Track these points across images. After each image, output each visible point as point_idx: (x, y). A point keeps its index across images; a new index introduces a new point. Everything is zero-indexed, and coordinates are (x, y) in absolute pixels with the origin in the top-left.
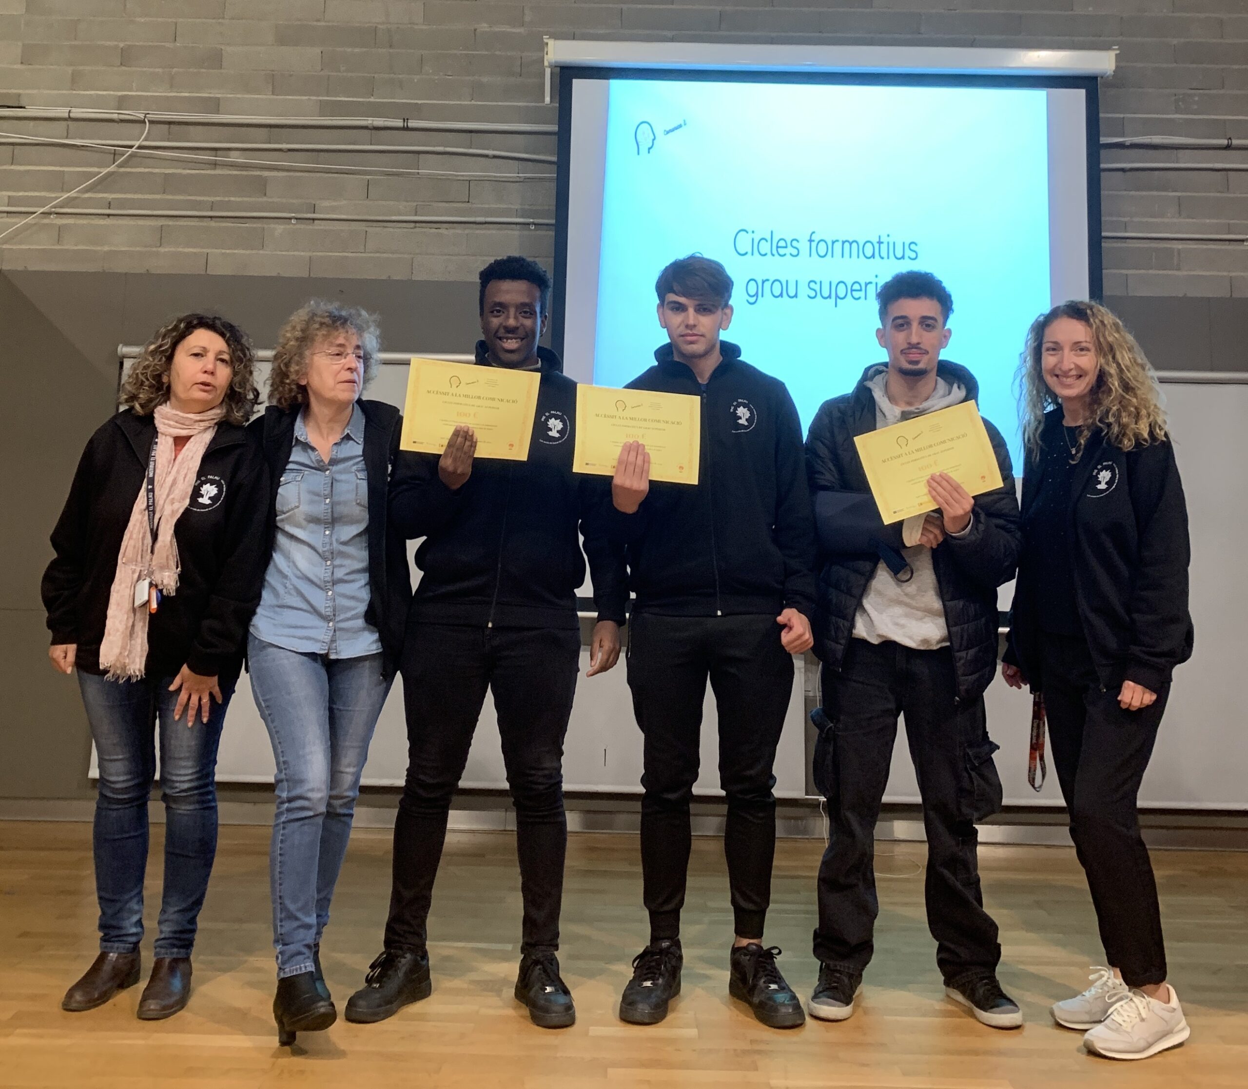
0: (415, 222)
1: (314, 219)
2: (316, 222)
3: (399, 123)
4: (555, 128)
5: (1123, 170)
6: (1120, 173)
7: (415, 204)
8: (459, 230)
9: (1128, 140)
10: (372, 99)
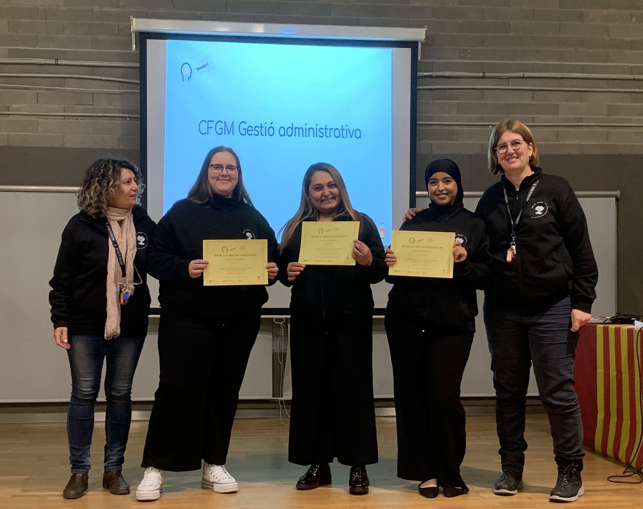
0: (64, 116)
1: (9, 115)
3: (53, 62)
4: (138, 65)
5: (431, 89)
6: (430, 91)
7: (64, 106)
8: (88, 120)
9: (434, 74)
10: (37, 48)
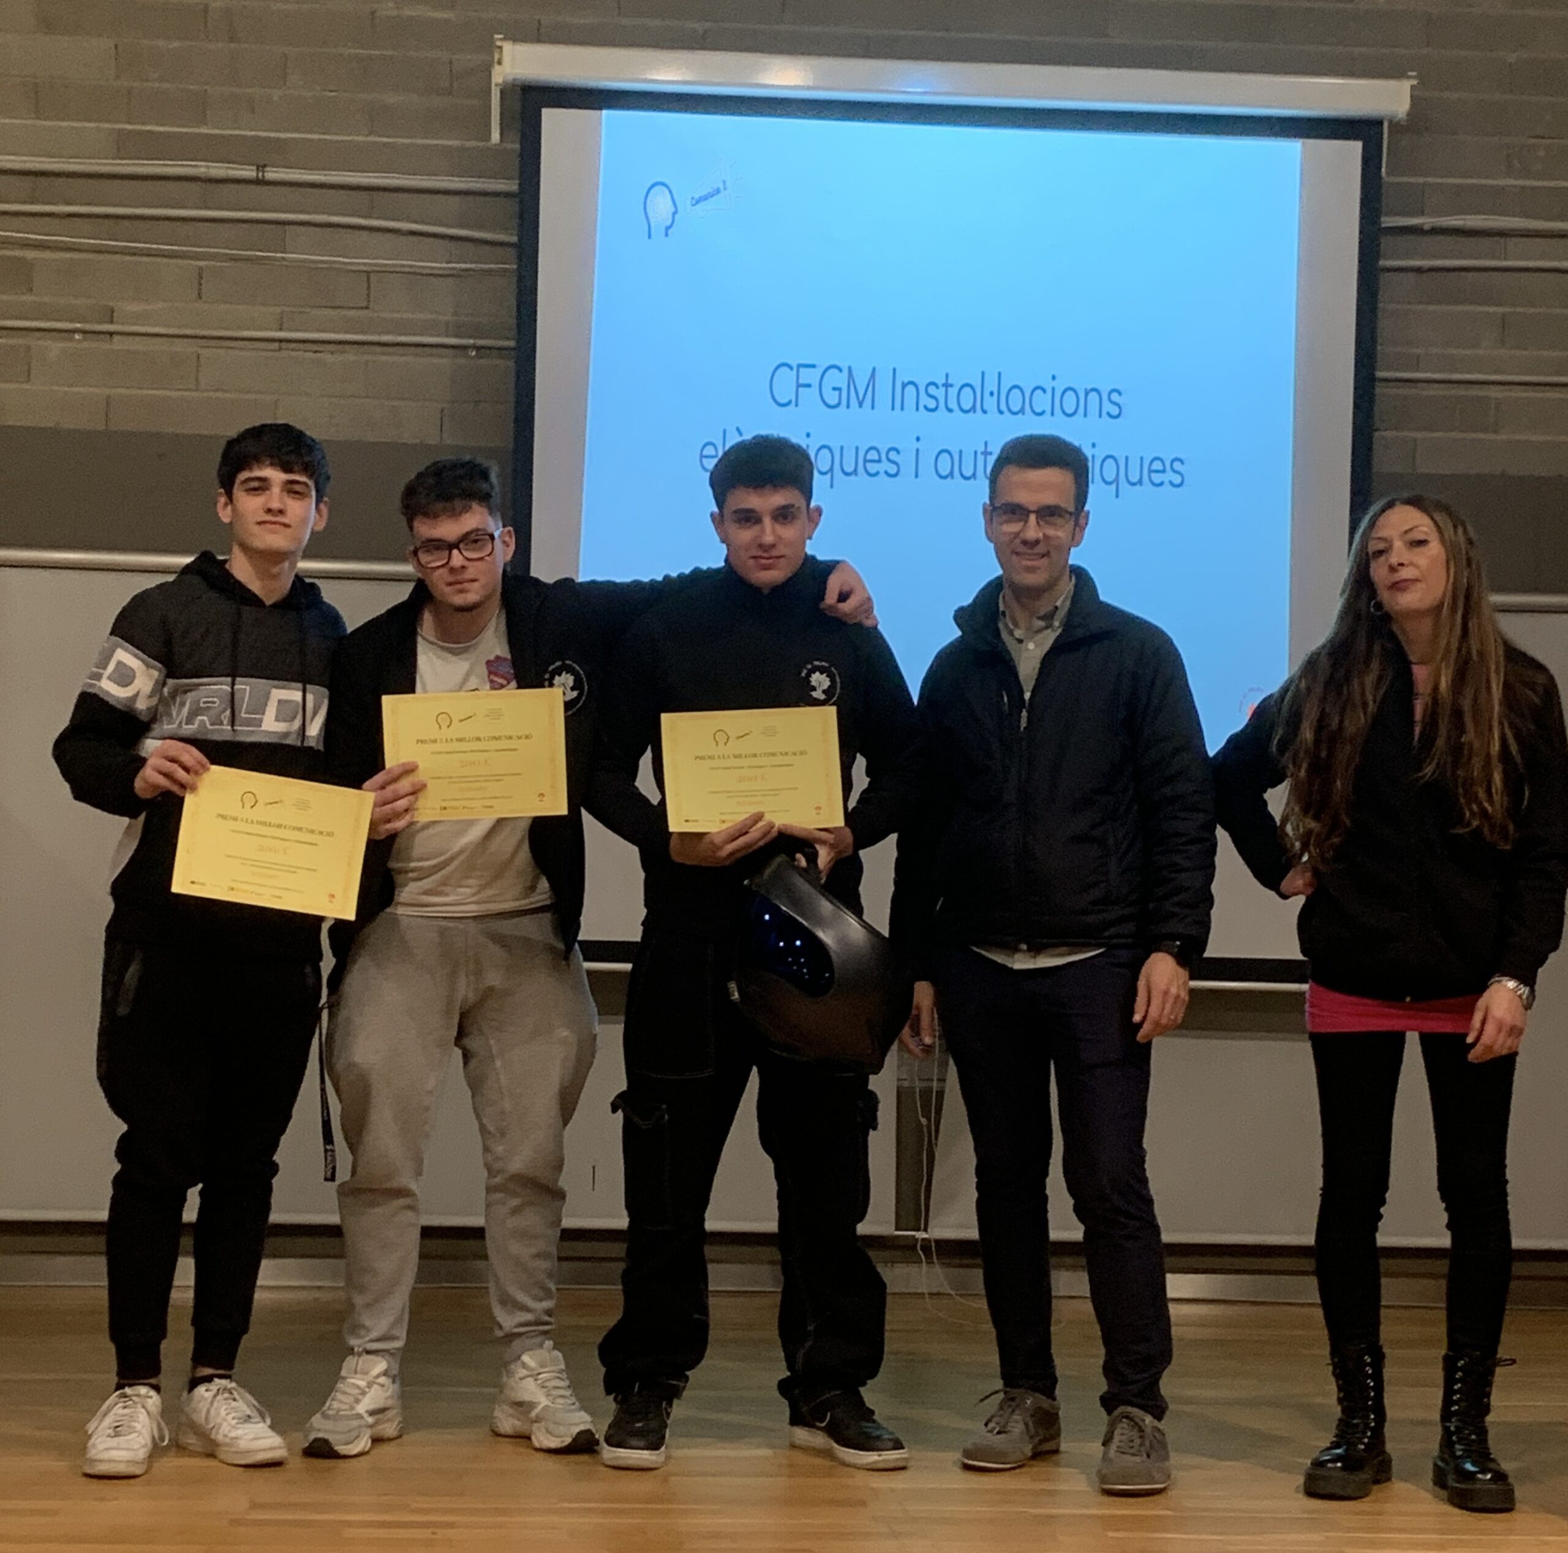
0: (280, 341)
1: (111, 334)
2: (116, 338)
3: (249, 173)
4: (513, 186)
5: (1417, 270)
6: (1412, 276)
7: (278, 310)
8: (351, 356)
9: (1428, 222)
10: (204, 130)
